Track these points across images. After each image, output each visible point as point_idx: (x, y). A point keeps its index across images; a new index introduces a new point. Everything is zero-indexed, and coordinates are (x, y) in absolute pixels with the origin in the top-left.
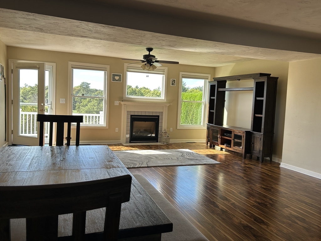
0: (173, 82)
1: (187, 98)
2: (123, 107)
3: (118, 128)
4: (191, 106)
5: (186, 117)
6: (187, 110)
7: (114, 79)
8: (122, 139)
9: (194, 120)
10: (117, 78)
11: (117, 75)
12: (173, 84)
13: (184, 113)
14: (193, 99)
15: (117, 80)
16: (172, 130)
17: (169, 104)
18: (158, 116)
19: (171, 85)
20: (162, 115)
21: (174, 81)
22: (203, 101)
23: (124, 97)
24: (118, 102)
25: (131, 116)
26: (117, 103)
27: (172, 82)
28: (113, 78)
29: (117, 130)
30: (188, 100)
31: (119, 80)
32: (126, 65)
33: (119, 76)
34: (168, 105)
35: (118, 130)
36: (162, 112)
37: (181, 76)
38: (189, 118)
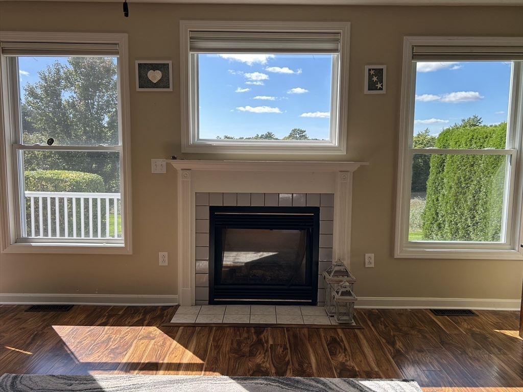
0: (375, 79)
1: (458, 143)
2: (180, 179)
3: (166, 254)
4: (472, 166)
5: (457, 199)
6: (459, 179)
7: (145, 82)
8: (180, 289)
9: (480, 209)
10: (155, 76)
11: (155, 67)
12: (372, 86)
13: (451, 188)
14: (479, 144)
15: (155, 85)
16: (373, 261)
17: (358, 165)
18: (316, 210)
19: (366, 91)
20: (331, 207)
21: (379, 72)
22: (507, 147)
23: (183, 141)
24: (164, 164)
25: (212, 209)
26: (159, 165)
27: (370, 76)
28: (140, 77)
29: (163, 258)
30: (463, 147)
31: (163, 83)
32: (186, 27)
33: (163, 68)
34: (355, 167)
35: (166, 259)
36: (331, 196)
37: (407, 53)
38: (466, 201)
